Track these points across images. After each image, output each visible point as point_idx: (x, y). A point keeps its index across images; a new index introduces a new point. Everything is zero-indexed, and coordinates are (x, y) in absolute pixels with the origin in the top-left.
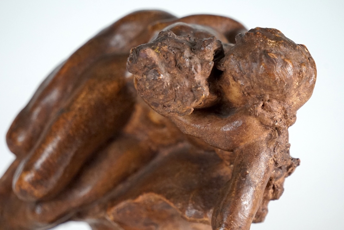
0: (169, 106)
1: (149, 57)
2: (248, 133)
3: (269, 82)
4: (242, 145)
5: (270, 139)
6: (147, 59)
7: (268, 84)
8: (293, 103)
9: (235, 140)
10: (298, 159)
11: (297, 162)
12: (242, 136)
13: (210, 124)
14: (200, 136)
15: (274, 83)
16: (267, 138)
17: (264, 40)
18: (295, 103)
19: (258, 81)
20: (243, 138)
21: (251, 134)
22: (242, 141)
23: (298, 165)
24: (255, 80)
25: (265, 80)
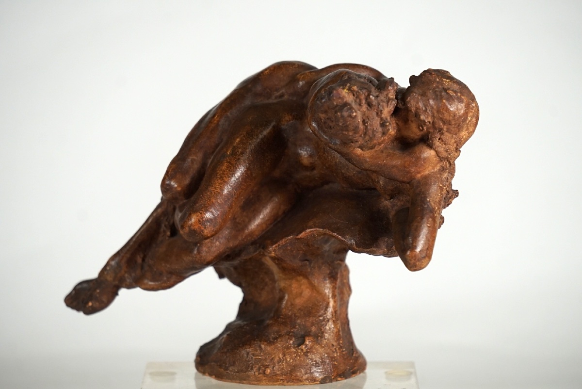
0: (357, 141)
1: (341, 96)
2: (425, 165)
3: (449, 117)
4: (419, 176)
5: (442, 171)
6: (340, 98)
7: (448, 118)
8: (463, 137)
9: (413, 172)
10: (457, 190)
11: (456, 193)
12: (419, 168)
13: (389, 158)
14: (378, 169)
15: (453, 117)
16: (439, 170)
17: (440, 80)
18: (464, 137)
19: (439, 116)
20: (421, 169)
21: (427, 166)
22: (419, 173)
23: (457, 196)
24: (435, 115)
25: (445, 115)
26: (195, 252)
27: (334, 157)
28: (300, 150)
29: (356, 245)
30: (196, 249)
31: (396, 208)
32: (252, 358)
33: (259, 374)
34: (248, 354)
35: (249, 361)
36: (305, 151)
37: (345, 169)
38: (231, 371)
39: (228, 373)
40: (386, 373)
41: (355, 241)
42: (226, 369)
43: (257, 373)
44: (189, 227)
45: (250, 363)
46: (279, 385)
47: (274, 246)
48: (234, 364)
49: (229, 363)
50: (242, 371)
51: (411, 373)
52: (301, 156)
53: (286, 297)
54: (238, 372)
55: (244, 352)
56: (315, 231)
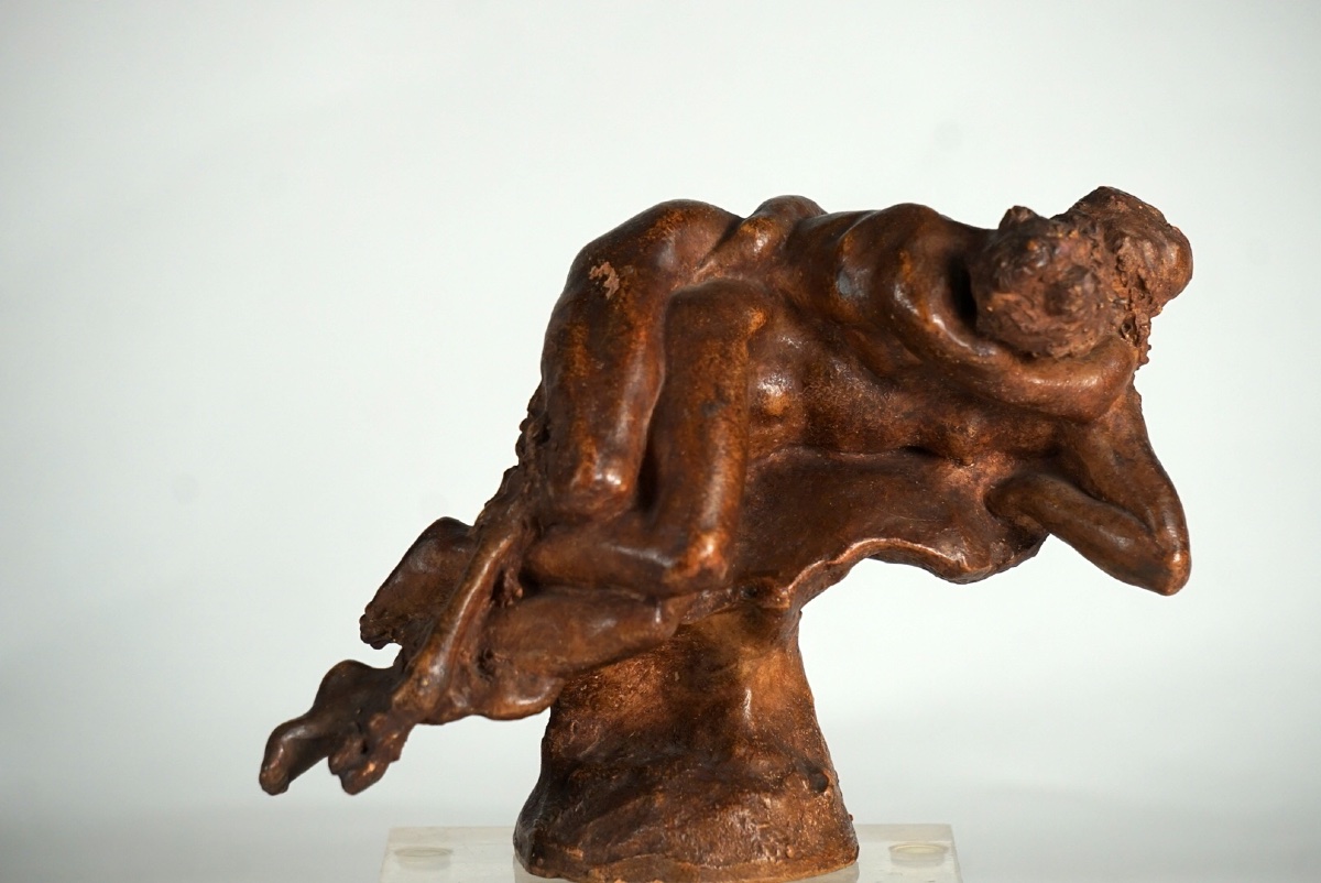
9: (1113, 398)
12: (1121, 388)
19: (1168, 279)
22: (1116, 398)
25: (1179, 276)
26: (658, 620)
27: (852, 389)
28: (765, 382)
29: (968, 562)
30: (658, 613)
31: (985, 480)
32: (754, 829)
33: (777, 859)
34: (743, 821)
35: (750, 836)
36: (775, 384)
37: (876, 412)
38: (711, 863)
39: (704, 868)
40: (891, 848)
41: (965, 555)
42: (700, 861)
43: (772, 859)
44: (702, 563)
45: (752, 839)
46: (807, 877)
47: (791, 587)
48: (712, 847)
49: (700, 849)
50: (737, 859)
51: (945, 849)
52: (768, 397)
53: (749, 696)
54: (727, 863)
55: (733, 820)
56: (869, 544)
